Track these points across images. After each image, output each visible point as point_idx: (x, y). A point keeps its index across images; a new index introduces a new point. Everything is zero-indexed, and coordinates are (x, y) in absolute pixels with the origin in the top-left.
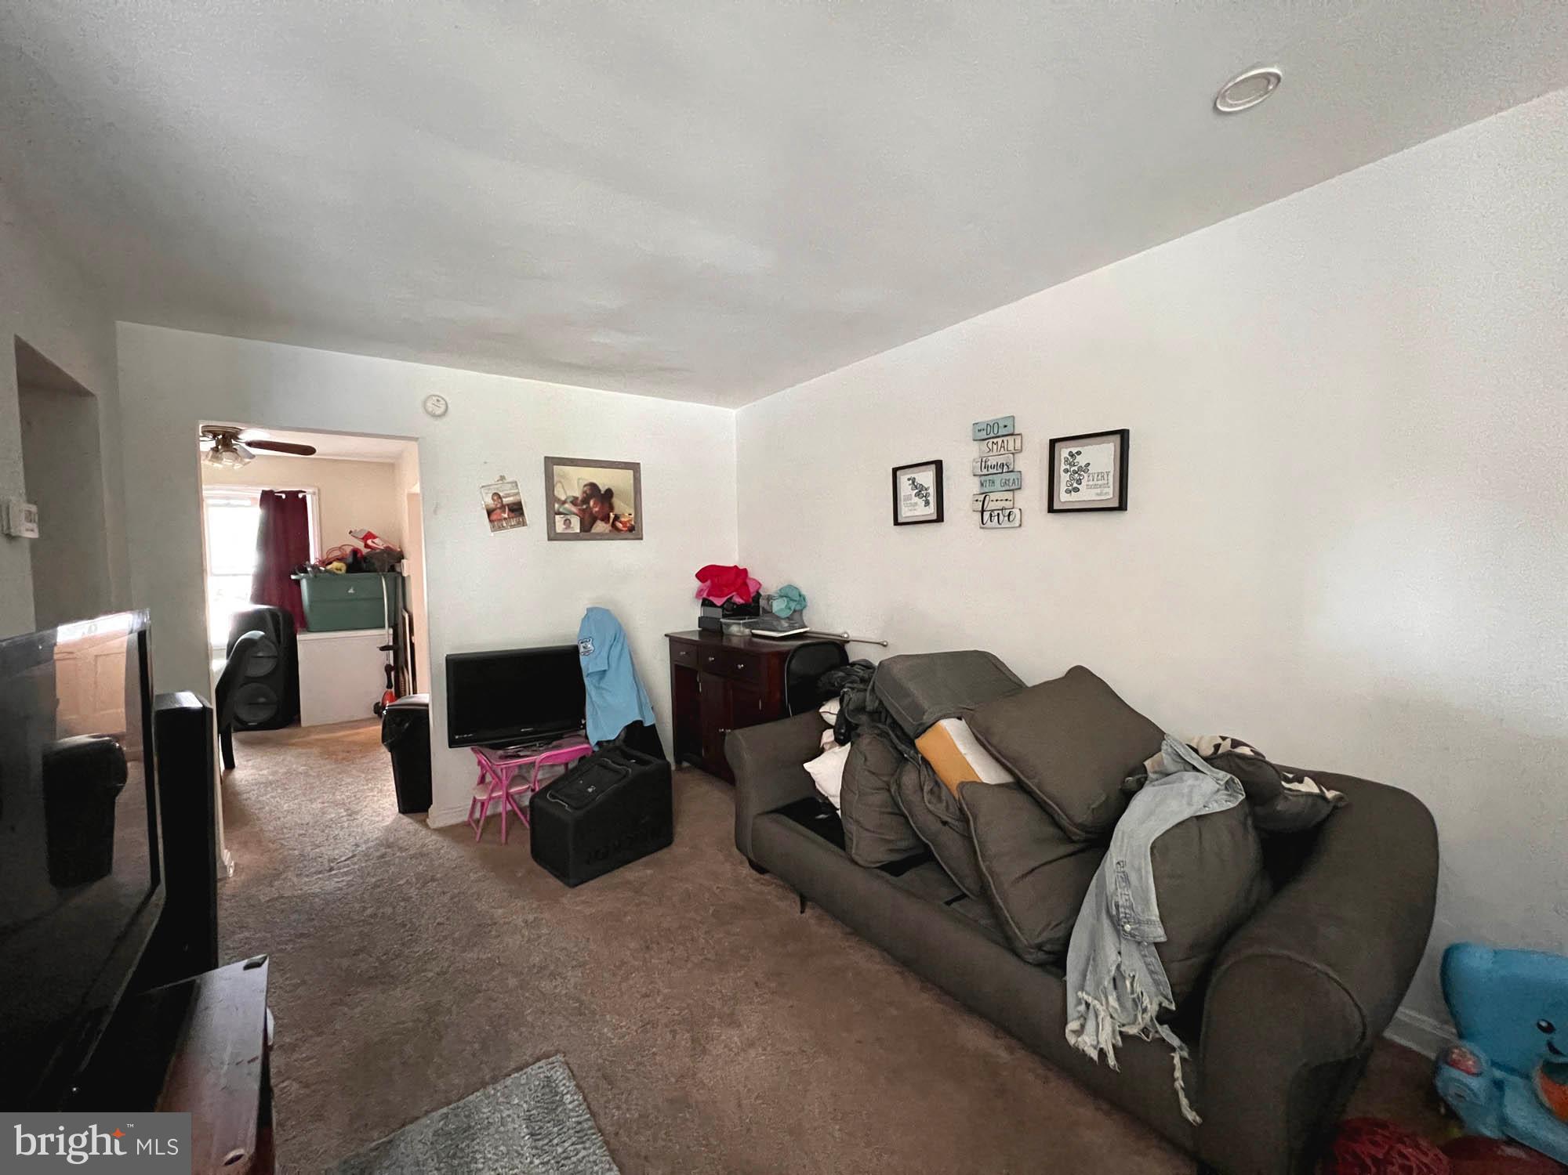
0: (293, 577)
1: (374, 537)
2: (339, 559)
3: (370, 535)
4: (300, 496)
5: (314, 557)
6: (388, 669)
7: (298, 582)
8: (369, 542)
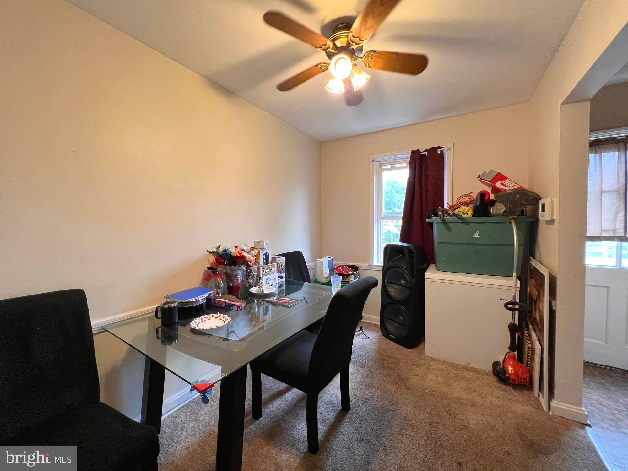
0: (427, 220)
1: (504, 178)
2: (467, 204)
3: (500, 177)
4: (439, 151)
5: (448, 201)
6: (513, 329)
7: (431, 224)
8: (498, 185)
